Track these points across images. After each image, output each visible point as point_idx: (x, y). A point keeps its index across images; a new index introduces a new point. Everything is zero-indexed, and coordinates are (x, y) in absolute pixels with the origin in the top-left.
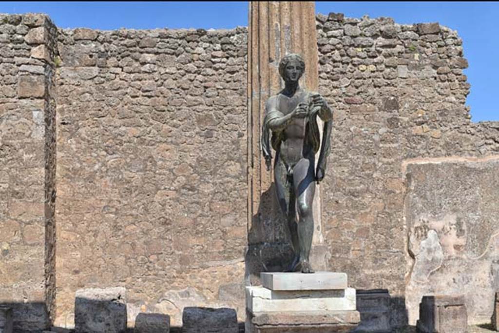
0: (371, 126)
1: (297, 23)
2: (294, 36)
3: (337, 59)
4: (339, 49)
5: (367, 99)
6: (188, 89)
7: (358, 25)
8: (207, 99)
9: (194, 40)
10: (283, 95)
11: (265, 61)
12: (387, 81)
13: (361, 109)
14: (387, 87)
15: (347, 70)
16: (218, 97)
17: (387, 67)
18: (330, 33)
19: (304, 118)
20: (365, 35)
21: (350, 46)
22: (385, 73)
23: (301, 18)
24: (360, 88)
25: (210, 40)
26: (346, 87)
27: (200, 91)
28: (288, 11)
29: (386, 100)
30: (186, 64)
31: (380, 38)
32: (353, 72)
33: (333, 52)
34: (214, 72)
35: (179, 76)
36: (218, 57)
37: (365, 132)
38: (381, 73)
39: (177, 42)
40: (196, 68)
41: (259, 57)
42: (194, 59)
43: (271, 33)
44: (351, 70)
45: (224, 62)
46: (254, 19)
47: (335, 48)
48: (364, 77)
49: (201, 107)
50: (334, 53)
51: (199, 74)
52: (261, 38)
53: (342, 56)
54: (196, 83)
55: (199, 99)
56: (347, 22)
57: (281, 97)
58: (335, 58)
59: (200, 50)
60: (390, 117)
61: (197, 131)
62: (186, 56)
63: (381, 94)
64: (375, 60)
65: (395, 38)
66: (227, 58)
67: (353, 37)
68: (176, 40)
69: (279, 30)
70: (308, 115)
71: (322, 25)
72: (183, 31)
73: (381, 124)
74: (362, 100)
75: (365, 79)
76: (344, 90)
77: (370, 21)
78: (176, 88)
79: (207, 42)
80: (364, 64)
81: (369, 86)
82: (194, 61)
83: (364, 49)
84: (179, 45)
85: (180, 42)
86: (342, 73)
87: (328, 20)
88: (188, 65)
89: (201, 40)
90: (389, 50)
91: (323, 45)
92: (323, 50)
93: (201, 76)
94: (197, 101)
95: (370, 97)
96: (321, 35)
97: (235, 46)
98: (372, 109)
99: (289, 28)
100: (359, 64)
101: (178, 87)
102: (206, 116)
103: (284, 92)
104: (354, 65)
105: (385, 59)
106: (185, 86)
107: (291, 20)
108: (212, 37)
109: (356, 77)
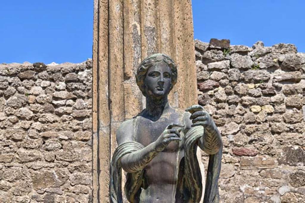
0: (268, 185)
1: (165, 23)
2: (161, 42)
3: (221, 98)
4: (224, 86)
5: (263, 149)
6: (21, 140)
7: (249, 54)
8: (47, 153)
9: (29, 76)
10: (143, 118)
11: (118, 79)
12: (289, 125)
13: (255, 162)
14: (290, 134)
15: (236, 112)
16: (62, 150)
17: (288, 107)
18: (212, 65)
19: (176, 151)
20: (258, 68)
21: (239, 81)
22: (287, 116)
23: (171, 16)
24: (252, 136)
25: (51, 77)
26: (234, 134)
27: (38, 142)
28: (152, 6)
29: (288, 150)
30: (18, 107)
31: (279, 71)
32: (243, 115)
33: (216, 89)
34: (57, 118)
35: (9, 123)
36: (62, 99)
37: (260, 192)
38: (282, 116)
39: (7, 81)
40: (32, 112)
41: (109, 73)
42: (30, 101)
43: (126, 38)
44: (240, 112)
45: (69, 105)
46: (101, 20)
47: (218, 84)
48: (259, 121)
49: (38, 164)
50: (217, 91)
51: (36, 120)
52: (111, 45)
53: (228, 94)
54: (32, 133)
55: (36, 153)
56: (235, 50)
57: (141, 121)
58: (218, 97)
59: (36, 89)
60: (295, 172)
61: (33, 194)
62: (18, 97)
63: (281, 143)
64: (273, 99)
65: (298, 70)
66: (74, 99)
67: (242, 70)
68: (5, 78)
69: (139, 34)
70: (183, 148)
71: (201, 55)
72: (15, 66)
73: (282, 181)
74: (256, 150)
75: (259, 123)
76: (231, 138)
77: (265, 49)
78: (5, 139)
79: (46, 80)
80: (258, 105)
81: (264, 132)
82: (29, 104)
83: (257, 85)
84: (10, 84)
85: (10, 79)
86: (229, 116)
87: (209, 49)
88: (22, 109)
89: (39, 78)
90: (290, 85)
91: (203, 80)
92: (202, 88)
93: (38, 123)
94: (33, 156)
95: (266, 147)
96: (200, 67)
97: (84, 84)
98: (269, 163)
99: (153, 30)
100: (251, 105)
101: (8, 139)
102: (45, 174)
103: (144, 114)
104: (245, 106)
105: (286, 98)
106: (17, 136)
107: (157, 19)
108: (53, 72)
109: (248, 121)
